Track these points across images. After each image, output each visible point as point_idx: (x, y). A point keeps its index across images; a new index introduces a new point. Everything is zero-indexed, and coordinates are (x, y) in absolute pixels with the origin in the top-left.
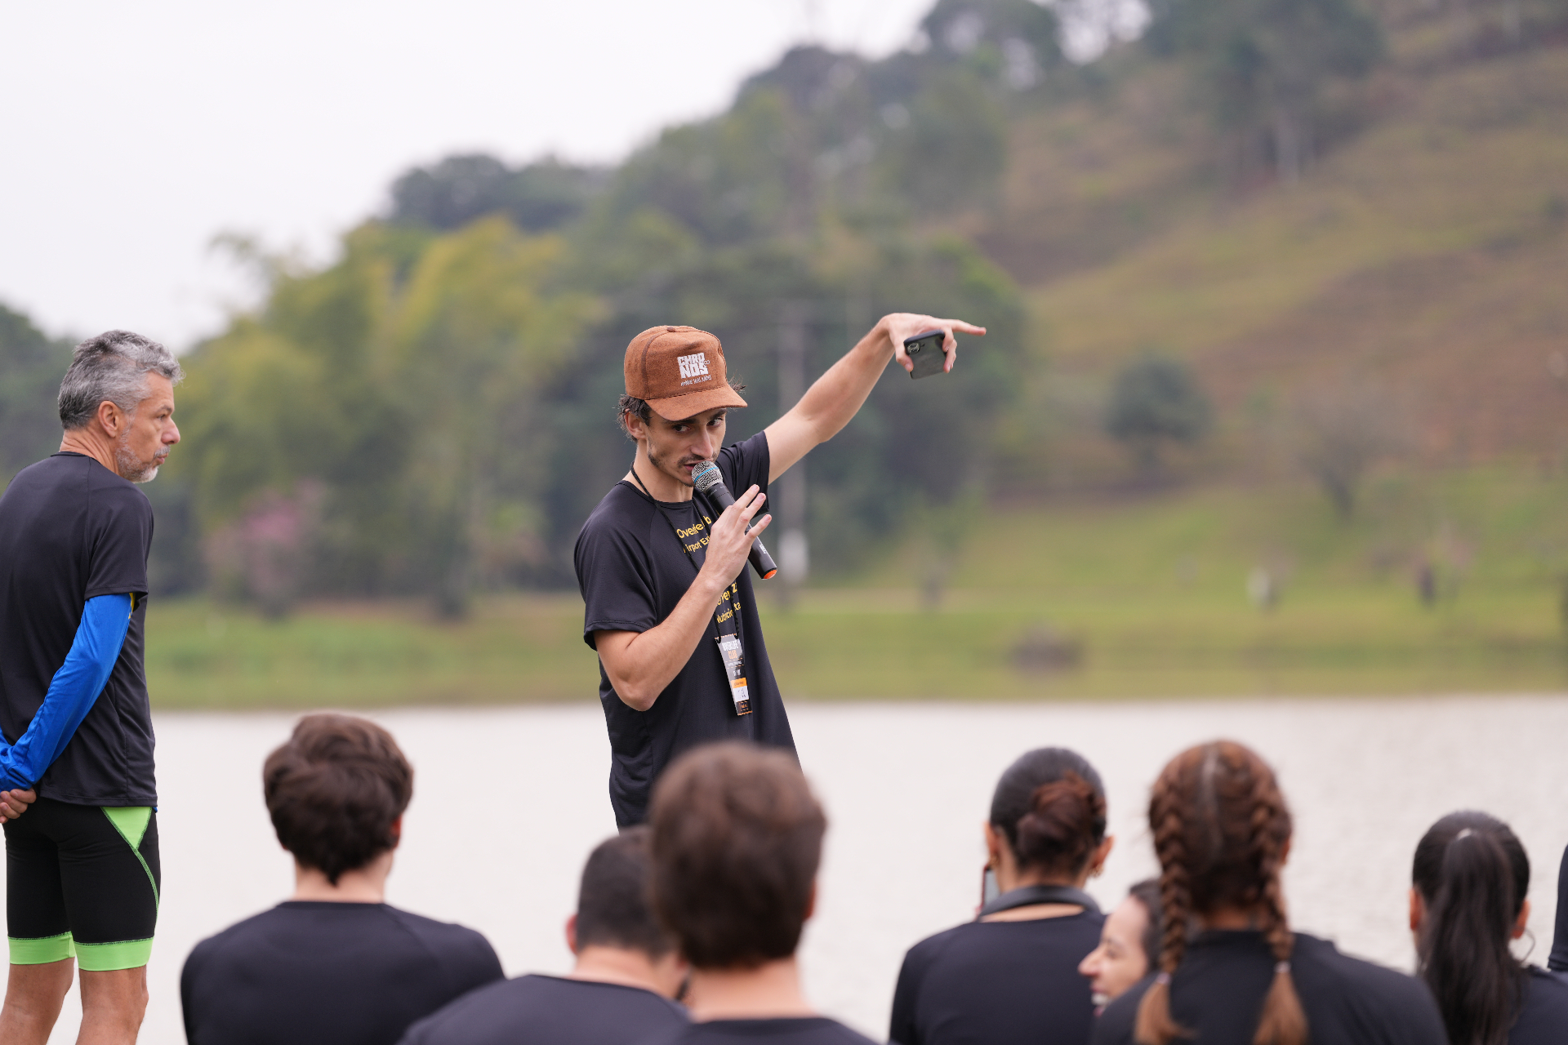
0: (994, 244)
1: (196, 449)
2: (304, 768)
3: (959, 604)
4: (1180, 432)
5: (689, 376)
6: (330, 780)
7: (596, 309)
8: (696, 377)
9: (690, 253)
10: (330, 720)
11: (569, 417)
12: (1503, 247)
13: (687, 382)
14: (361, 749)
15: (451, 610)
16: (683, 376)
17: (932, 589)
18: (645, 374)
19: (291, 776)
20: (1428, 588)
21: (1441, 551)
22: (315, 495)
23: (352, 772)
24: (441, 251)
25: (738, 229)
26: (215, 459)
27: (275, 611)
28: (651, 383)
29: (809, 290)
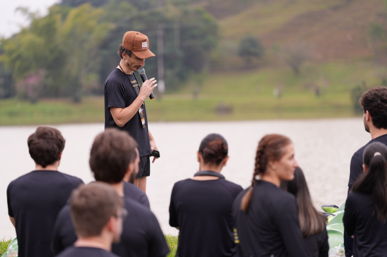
0: (210, 9)
1: (13, 62)
2: (36, 141)
3: (203, 98)
4: (256, 55)
5: (144, 47)
6: (42, 143)
7: (112, 26)
8: (145, 47)
9: (135, 12)
10: (44, 128)
11: (105, 52)
12: (335, 8)
13: (143, 49)
14: (51, 136)
15: (77, 100)
16: (142, 47)
17: (195, 94)
18: (133, 45)
19: (33, 142)
20: (318, 93)
21: (321, 84)
22: (43, 72)
23: (48, 142)
24: (73, 12)
25: (147, 6)
26: (18, 64)
27: (34, 101)
28: (134, 47)
29: (164, 21)
